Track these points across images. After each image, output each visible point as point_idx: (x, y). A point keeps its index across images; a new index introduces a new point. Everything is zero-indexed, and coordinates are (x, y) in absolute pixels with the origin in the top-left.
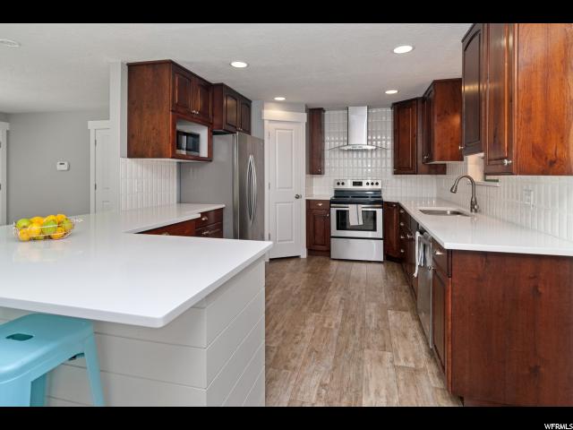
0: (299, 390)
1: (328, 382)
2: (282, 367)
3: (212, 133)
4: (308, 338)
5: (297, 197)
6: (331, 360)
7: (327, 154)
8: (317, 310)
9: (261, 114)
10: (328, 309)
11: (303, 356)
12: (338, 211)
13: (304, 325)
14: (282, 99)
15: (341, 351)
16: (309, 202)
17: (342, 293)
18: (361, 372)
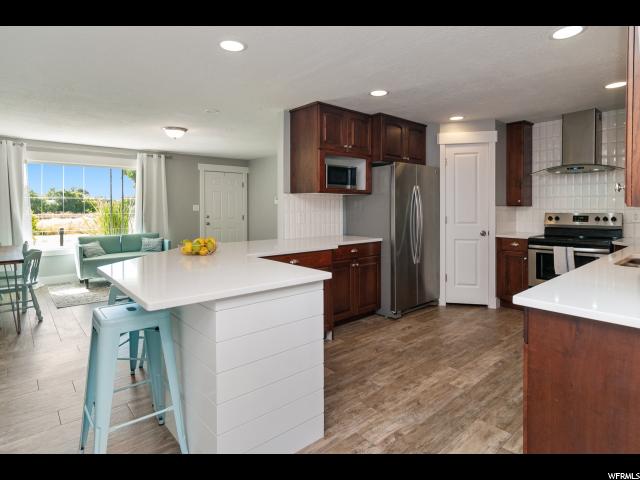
0: (371, 429)
1: (405, 433)
2: (372, 404)
3: (370, 166)
4: (421, 389)
5: (483, 234)
6: (427, 416)
7: (536, 180)
8: (456, 366)
9: (436, 139)
10: (472, 368)
11: (400, 403)
12: (538, 255)
13: (429, 376)
14: (460, 118)
15: (447, 412)
16: (499, 241)
17: (507, 355)
18: (451, 438)
